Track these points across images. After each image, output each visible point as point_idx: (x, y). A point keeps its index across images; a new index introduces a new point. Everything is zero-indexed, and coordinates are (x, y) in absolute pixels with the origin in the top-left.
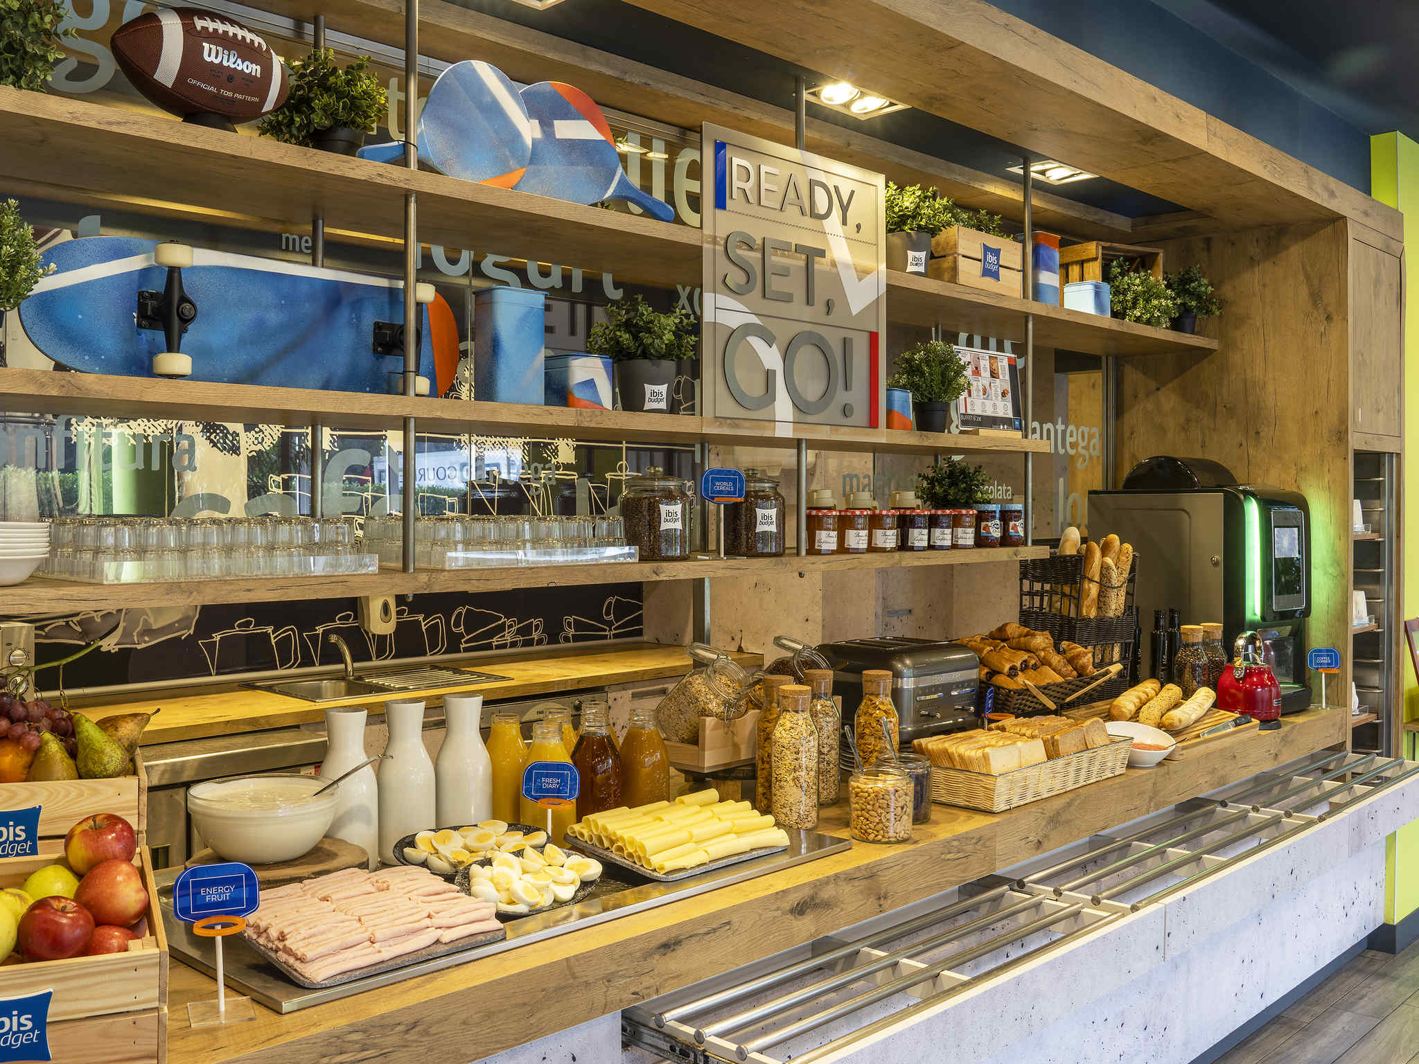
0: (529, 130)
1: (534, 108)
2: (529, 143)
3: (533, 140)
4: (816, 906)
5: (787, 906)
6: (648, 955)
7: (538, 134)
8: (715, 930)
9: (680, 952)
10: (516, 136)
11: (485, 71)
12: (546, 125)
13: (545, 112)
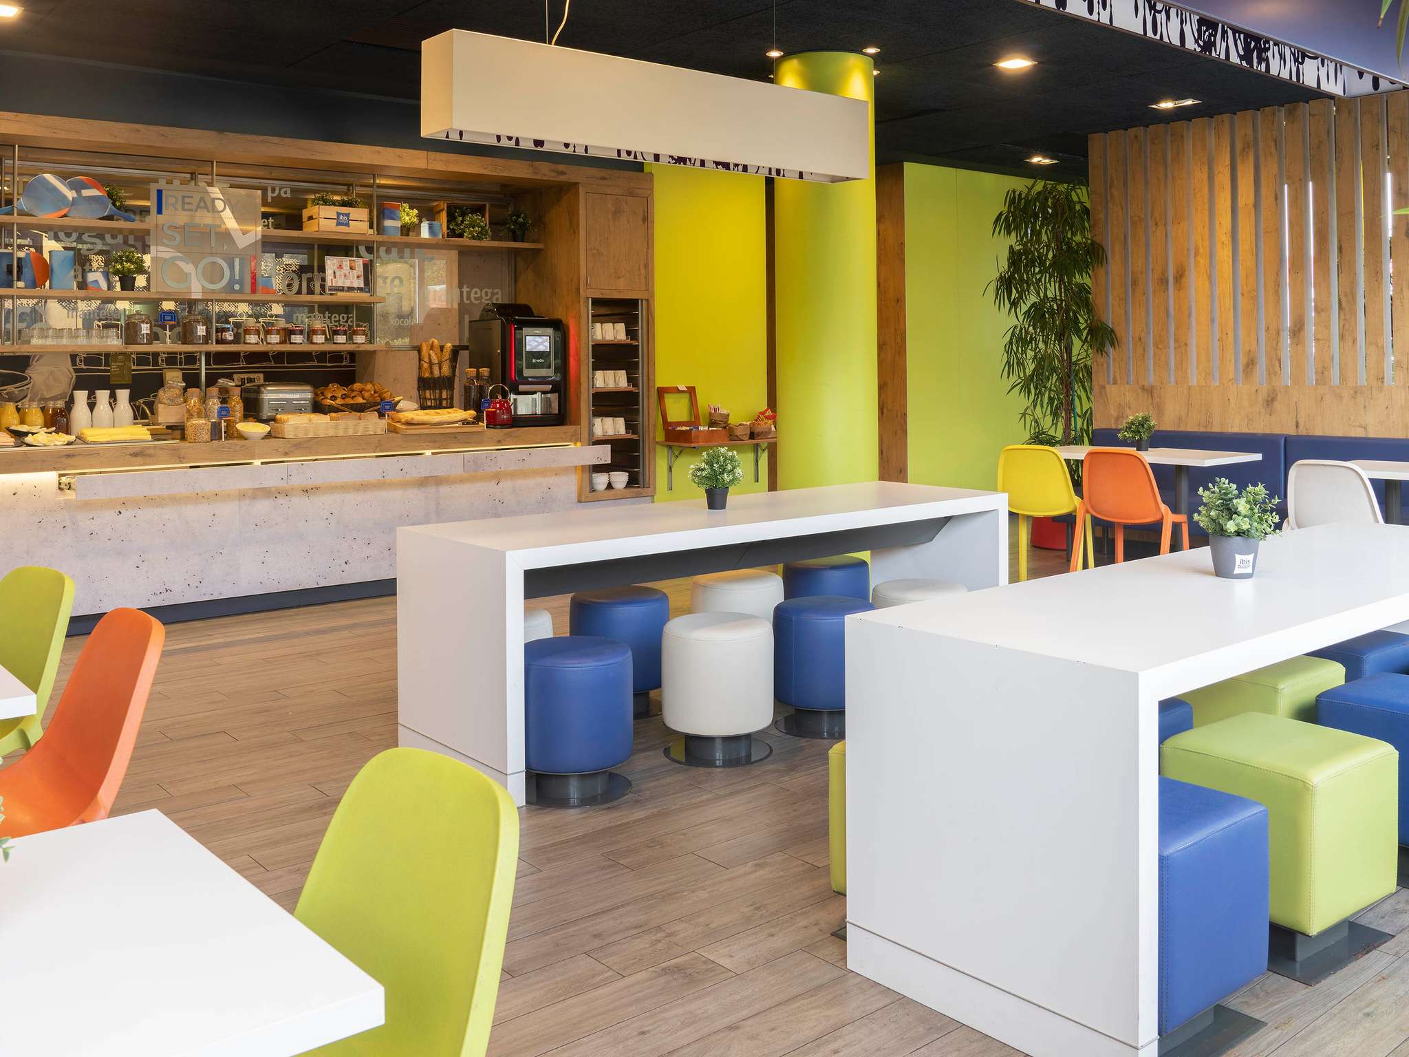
0: (70, 194)
1: (72, 187)
2: (71, 199)
3: (73, 198)
4: (144, 455)
5: (128, 453)
6: (60, 457)
7: (75, 195)
8: (91, 455)
9: (74, 459)
10: (65, 197)
11: (48, 177)
12: (78, 192)
13: (77, 187)
